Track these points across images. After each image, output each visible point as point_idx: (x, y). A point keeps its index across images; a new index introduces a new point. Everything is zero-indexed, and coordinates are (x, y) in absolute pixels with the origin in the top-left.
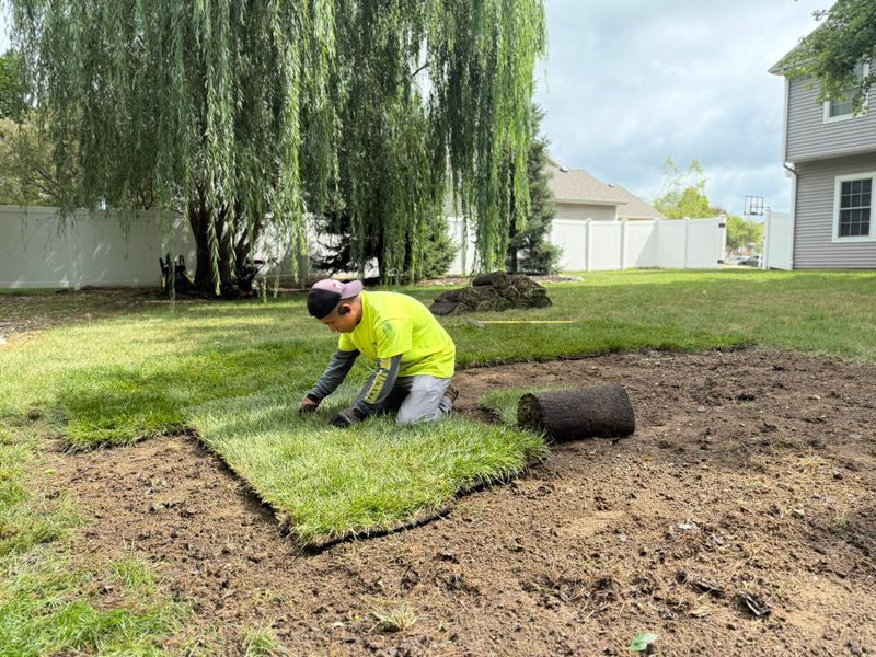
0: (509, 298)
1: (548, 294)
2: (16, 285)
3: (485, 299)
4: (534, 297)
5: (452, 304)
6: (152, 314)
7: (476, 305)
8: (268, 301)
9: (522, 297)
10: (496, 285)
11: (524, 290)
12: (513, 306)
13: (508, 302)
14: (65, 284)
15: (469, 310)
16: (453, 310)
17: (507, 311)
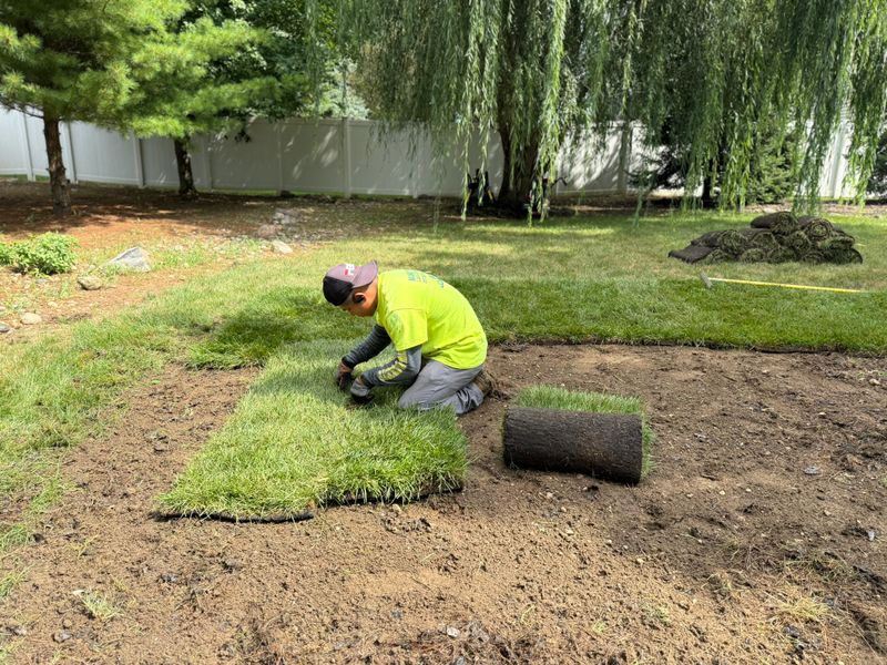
0: (792, 248)
1: (858, 246)
2: (370, 192)
3: (755, 246)
4: (832, 248)
5: (708, 249)
6: (404, 236)
7: (740, 253)
8: (533, 225)
9: (814, 247)
10: (776, 229)
11: (820, 238)
12: (797, 257)
13: (790, 252)
14: (406, 192)
15: (727, 259)
16: (705, 257)
17: (785, 265)
